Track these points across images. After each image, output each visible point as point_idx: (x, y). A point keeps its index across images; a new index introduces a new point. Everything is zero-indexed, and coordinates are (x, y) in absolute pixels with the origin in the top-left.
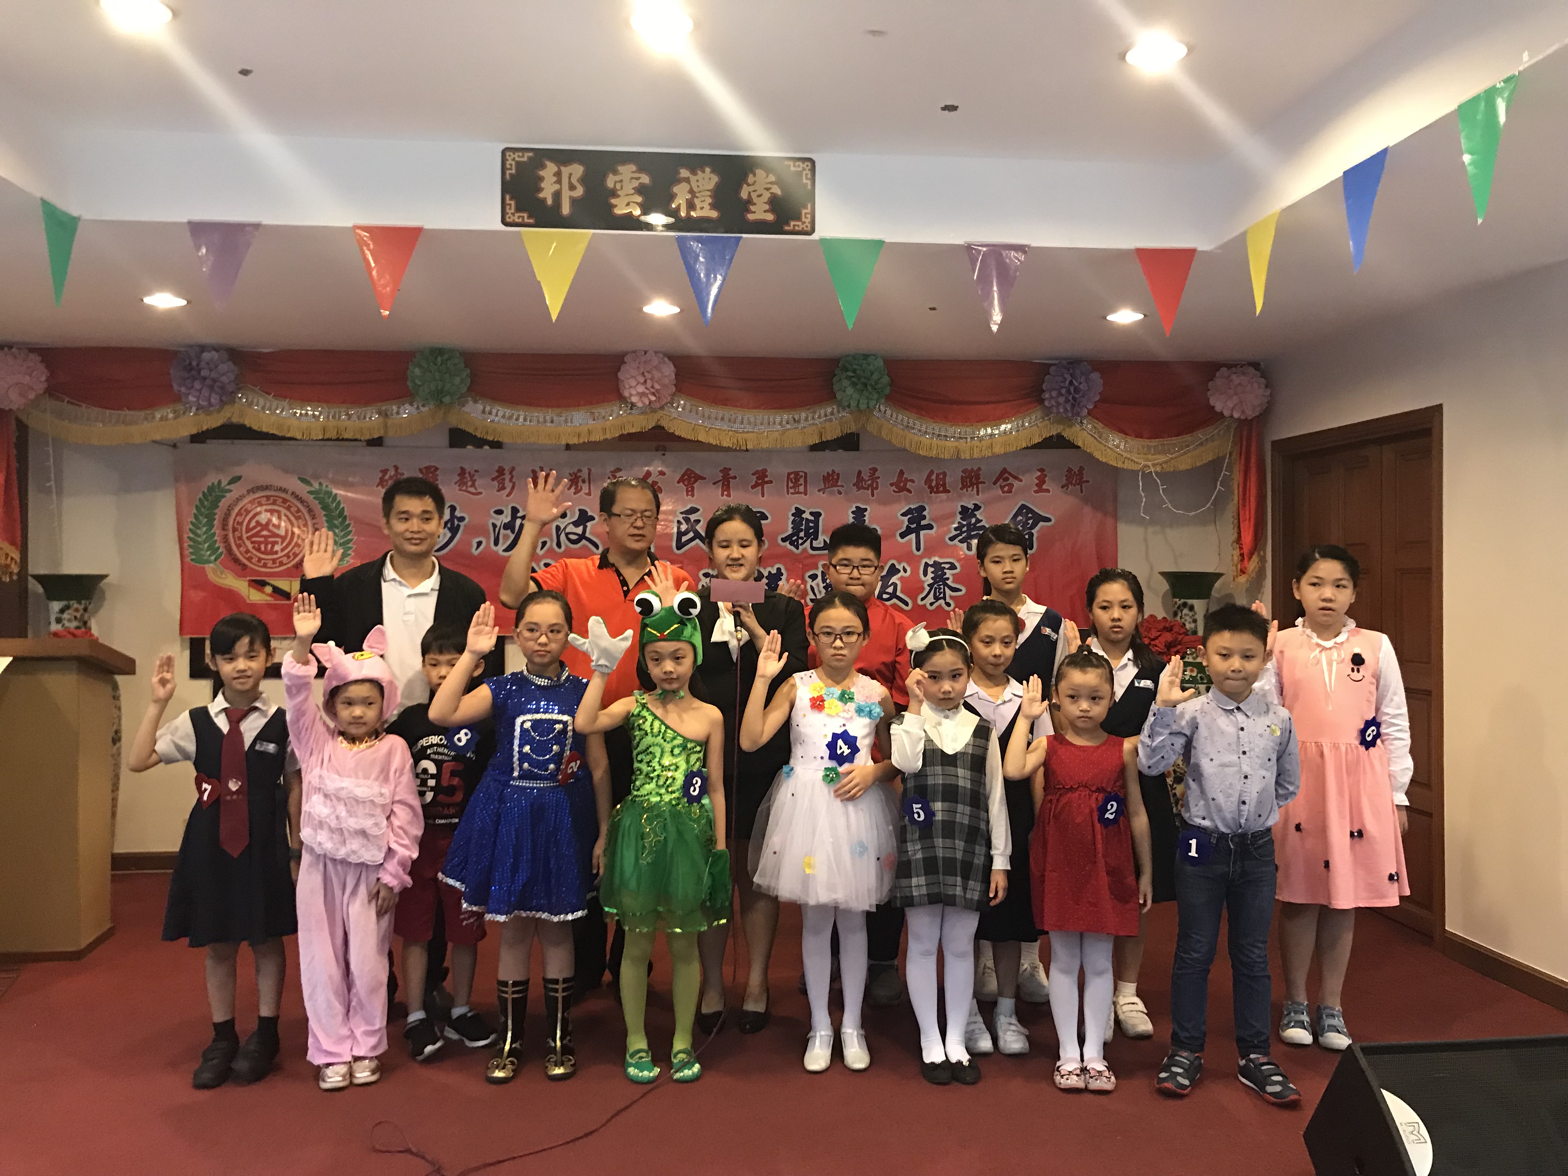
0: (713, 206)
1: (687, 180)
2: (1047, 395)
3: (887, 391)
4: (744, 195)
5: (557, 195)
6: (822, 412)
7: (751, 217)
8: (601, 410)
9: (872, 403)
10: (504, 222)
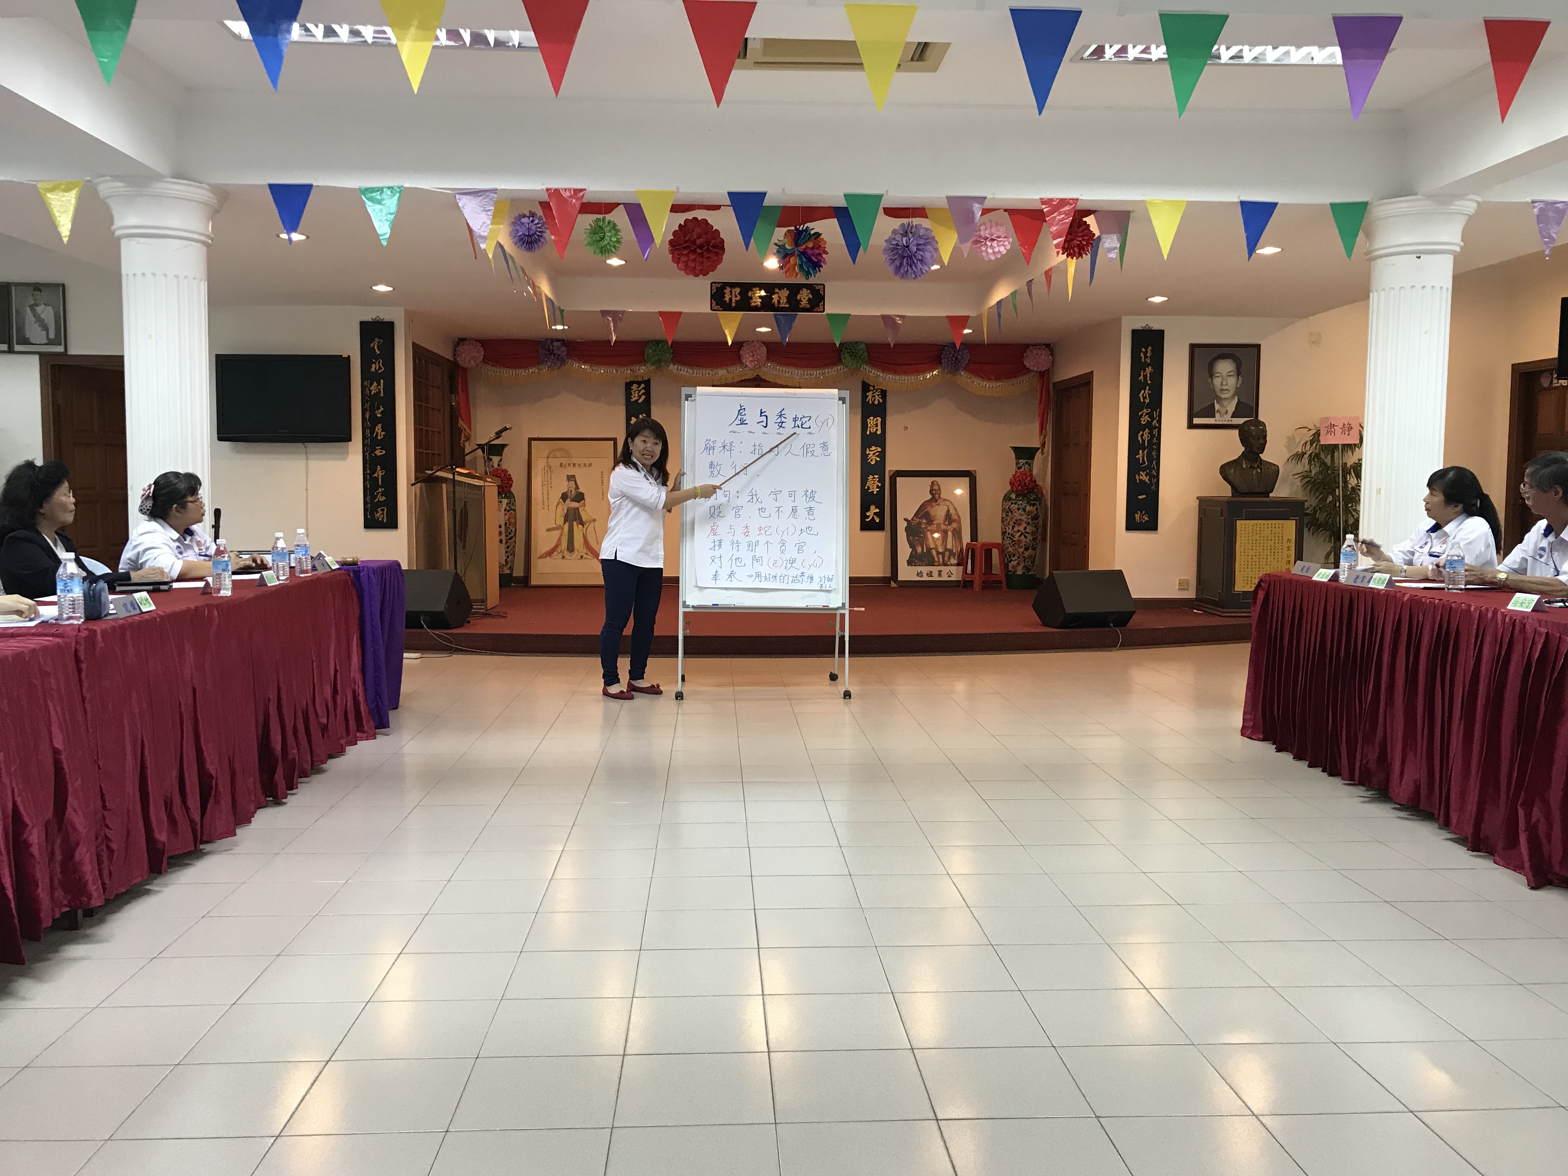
0: (787, 302)
1: (778, 293)
2: (943, 361)
3: (866, 359)
4: (798, 298)
5: (731, 299)
6: (836, 368)
7: (801, 306)
8: (732, 369)
9: (859, 365)
10: (711, 309)
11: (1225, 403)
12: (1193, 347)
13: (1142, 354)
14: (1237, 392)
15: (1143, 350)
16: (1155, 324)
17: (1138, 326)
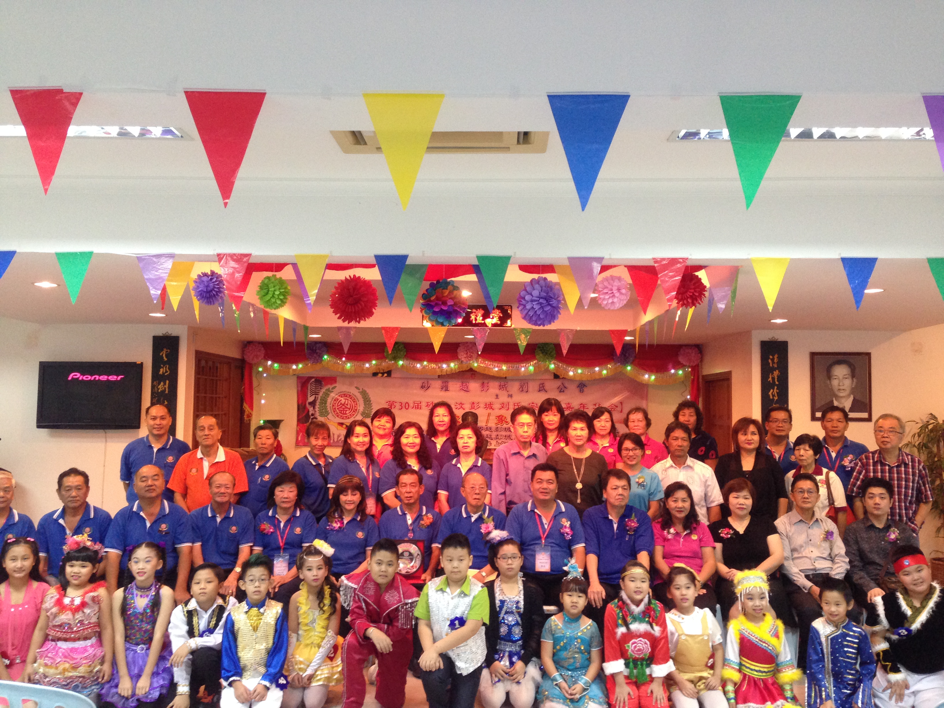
1: (475, 312)
2: (614, 358)
3: (555, 355)
6: (531, 363)
8: (451, 363)
9: (549, 360)
11: (843, 400)
12: (813, 355)
13: (770, 361)
14: (853, 391)
15: (771, 357)
16: (780, 336)
17: (766, 339)
